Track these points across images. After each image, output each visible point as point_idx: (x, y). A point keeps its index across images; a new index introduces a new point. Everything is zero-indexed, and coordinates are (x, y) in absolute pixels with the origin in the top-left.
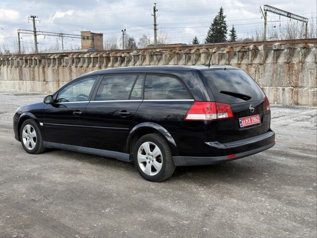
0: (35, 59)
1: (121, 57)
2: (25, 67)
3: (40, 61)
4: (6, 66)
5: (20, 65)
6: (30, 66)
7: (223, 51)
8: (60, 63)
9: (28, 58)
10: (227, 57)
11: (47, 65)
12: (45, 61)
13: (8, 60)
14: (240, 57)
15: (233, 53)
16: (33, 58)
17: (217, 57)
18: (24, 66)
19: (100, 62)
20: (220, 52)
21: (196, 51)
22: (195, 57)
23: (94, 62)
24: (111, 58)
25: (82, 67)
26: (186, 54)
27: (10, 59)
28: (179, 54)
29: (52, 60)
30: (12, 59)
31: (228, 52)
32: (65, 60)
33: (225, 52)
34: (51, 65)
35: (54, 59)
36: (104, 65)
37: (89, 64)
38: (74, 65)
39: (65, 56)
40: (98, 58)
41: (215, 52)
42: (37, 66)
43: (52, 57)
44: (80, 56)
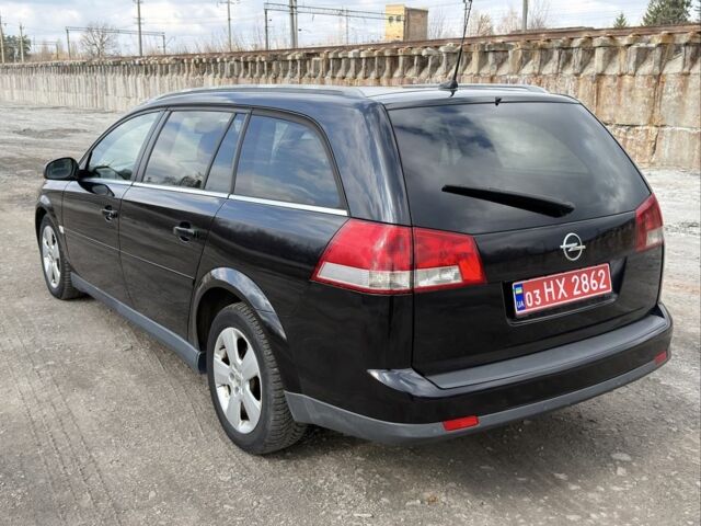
0: (260, 61)
1: (420, 56)
2: (244, 77)
3: (270, 65)
4: (212, 75)
5: (236, 73)
6: (252, 76)
7: (649, 42)
8: (304, 71)
9: (249, 59)
10: (658, 57)
11: (281, 74)
12: (278, 65)
13: (215, 62)
14: (688, 57)
15: (674, 48)
16: (257, 59)
17: (634, 58)
18: (241, 75)
19: (380, 67)
20: (642, 45)
21: (583, 42)
22: (580, 55)
23: (366, 68)
24: (401, 59)
25: (344, 78)
26: (562, 48)
27: (218, 60)
28: (546, 50)
29: (290, 64)
30: (222, 61)
31: (660, 45)
32: (313, 64)
33: (653, 45)
34: (289, 74)
35: (294, 61)
36: (386, 74)
37: (356, 73)
38: (330, 73)
39: (313, 55)
40: (374, 58)
41: (629, 45)
42: (263, 76)
43: (289, 58)
44: (340, 56)
